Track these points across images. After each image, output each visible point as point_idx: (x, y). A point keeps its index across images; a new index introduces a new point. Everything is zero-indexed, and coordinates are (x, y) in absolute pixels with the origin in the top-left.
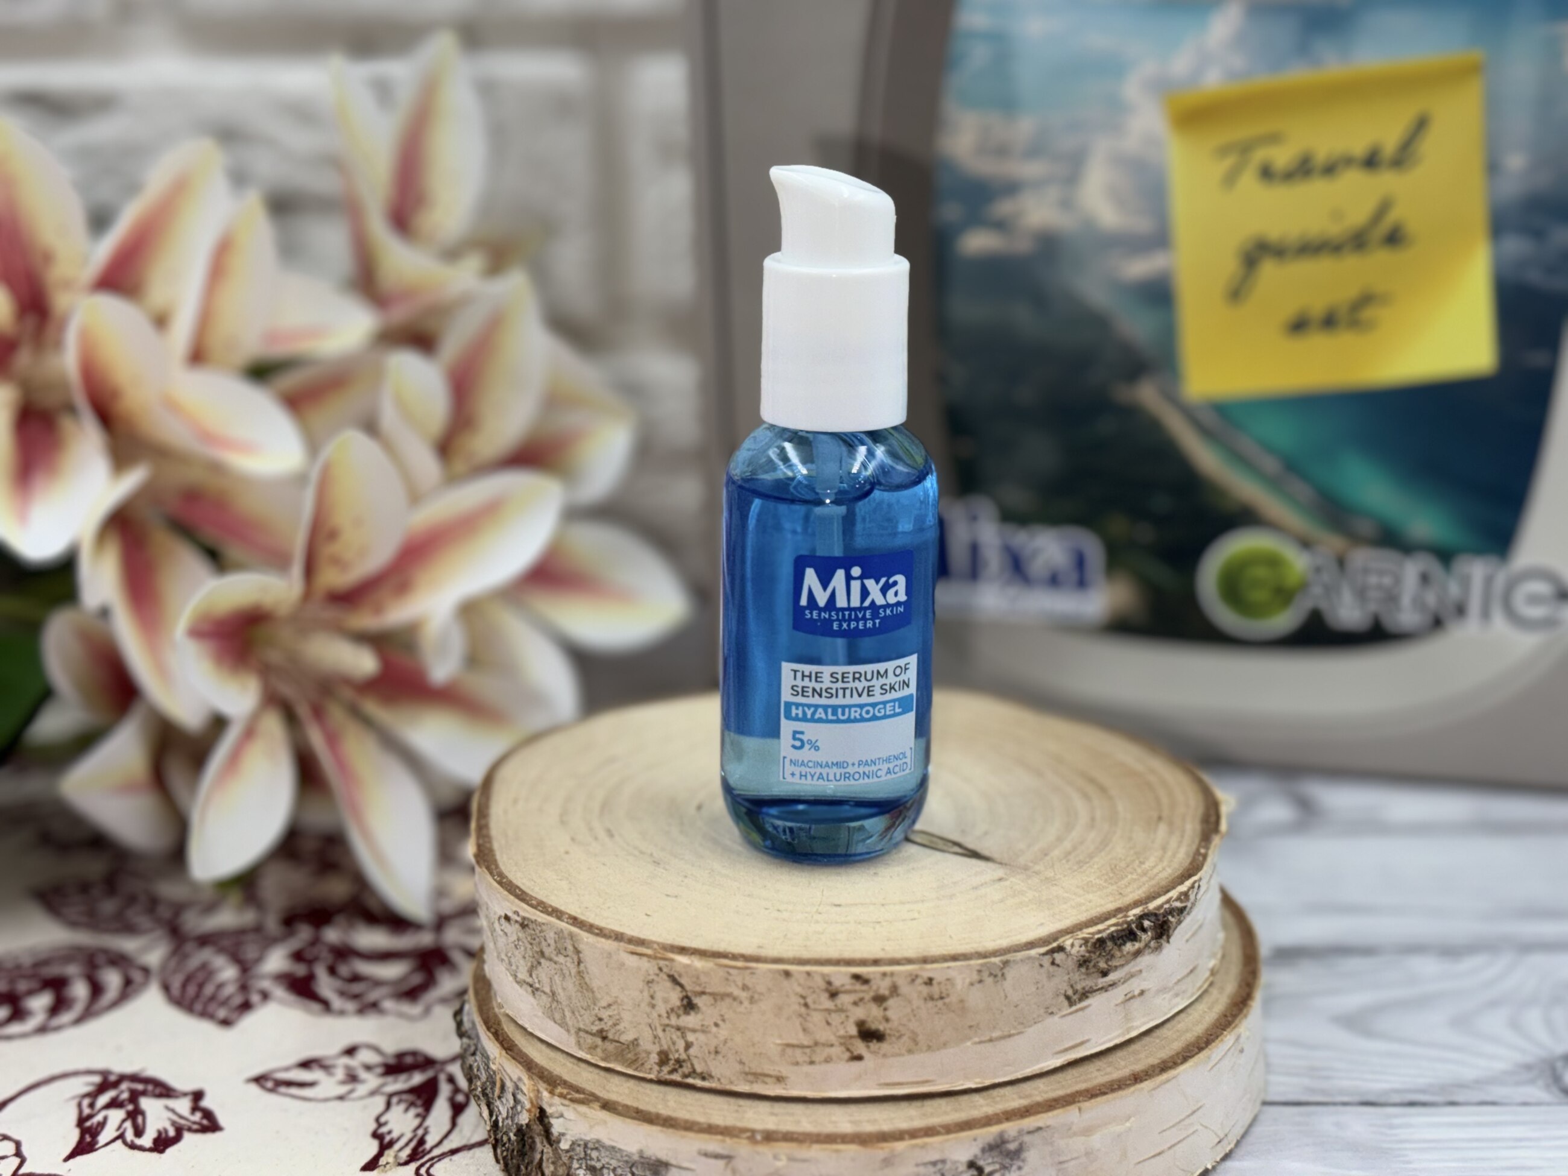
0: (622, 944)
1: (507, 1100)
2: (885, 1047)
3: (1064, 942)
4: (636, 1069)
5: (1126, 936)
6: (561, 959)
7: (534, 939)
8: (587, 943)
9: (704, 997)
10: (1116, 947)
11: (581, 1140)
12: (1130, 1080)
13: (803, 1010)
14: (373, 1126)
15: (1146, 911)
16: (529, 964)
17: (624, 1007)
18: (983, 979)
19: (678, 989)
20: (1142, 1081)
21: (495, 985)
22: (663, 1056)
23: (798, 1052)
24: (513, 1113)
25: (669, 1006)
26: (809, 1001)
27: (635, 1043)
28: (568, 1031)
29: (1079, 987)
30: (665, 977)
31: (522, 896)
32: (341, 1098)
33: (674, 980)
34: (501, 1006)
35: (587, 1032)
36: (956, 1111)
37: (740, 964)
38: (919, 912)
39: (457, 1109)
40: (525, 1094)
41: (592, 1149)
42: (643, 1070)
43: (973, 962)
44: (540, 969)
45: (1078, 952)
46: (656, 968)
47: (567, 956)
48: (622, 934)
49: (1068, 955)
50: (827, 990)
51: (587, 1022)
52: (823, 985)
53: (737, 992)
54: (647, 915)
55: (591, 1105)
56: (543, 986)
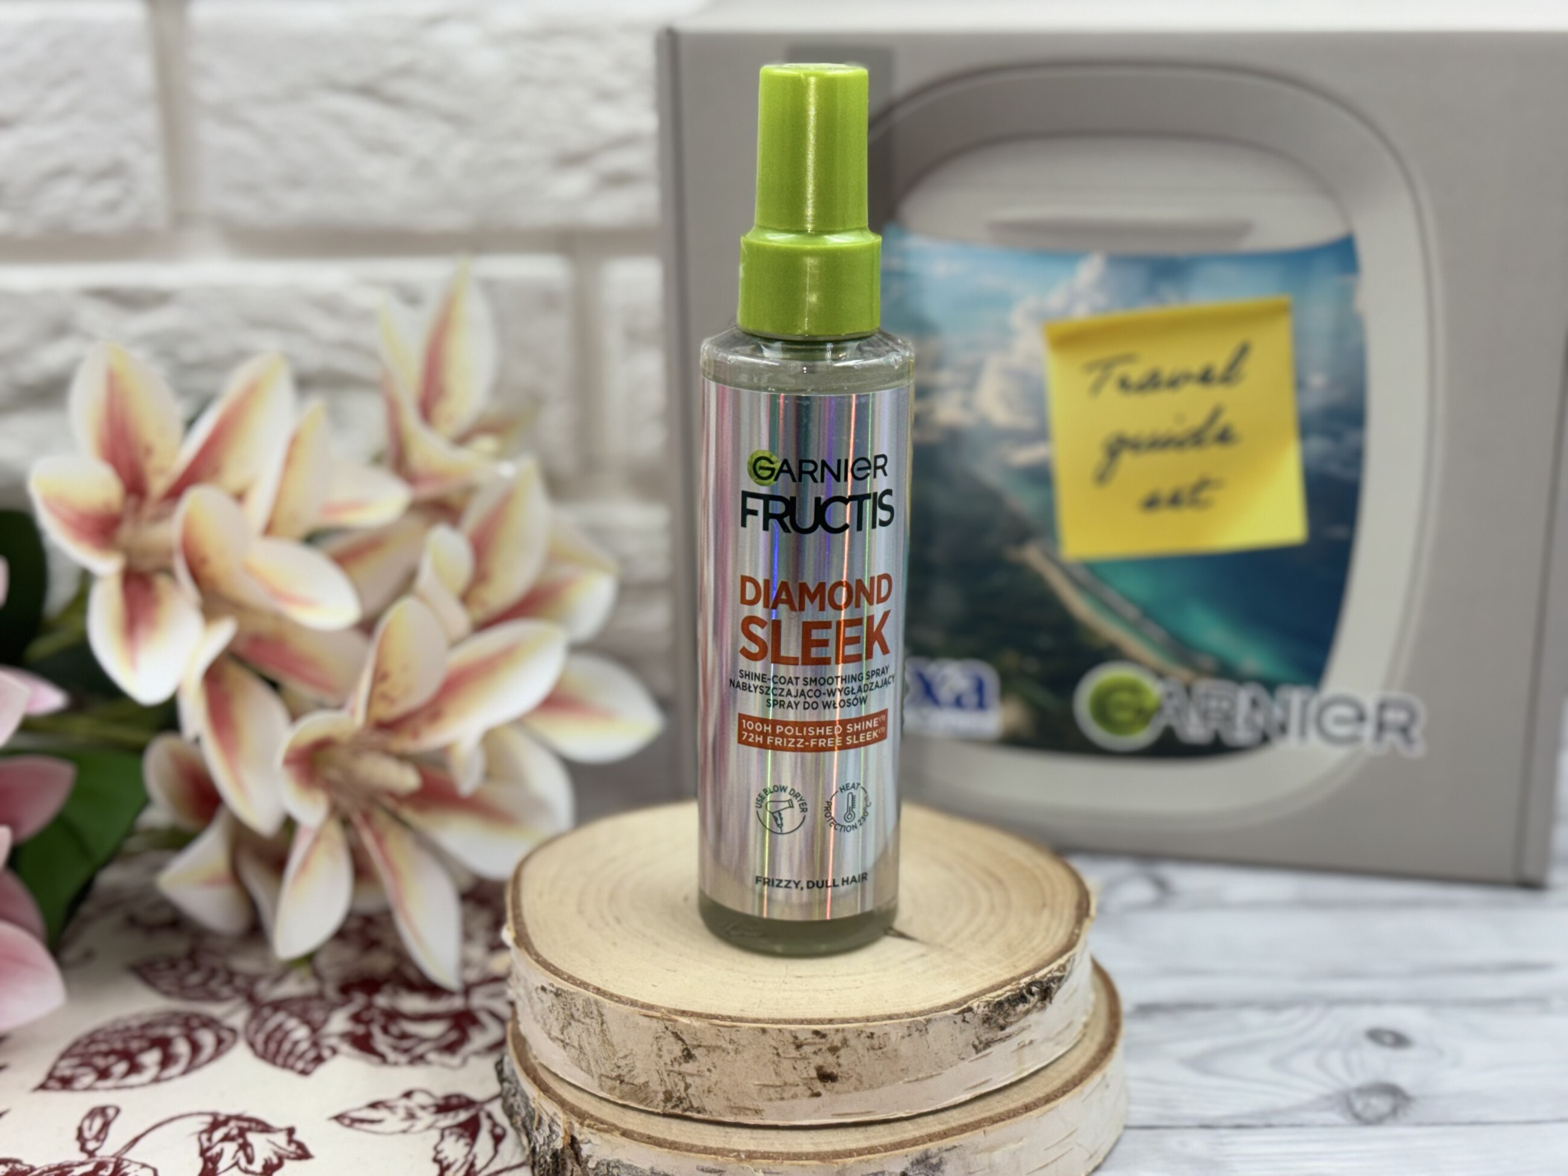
0: (637, 1008)
1: (543, 1131)
2: (837, 1086)
3: (972, 1004)
4: (646, 1105)
5: (1019, 999)
6: (588, 1021)
7: (566, 1005)
8: (610, 1008)
9: (700, 1049)
10: (1011, 1008)
11: (605, 1160)
12: (1022, 1109)
13: (776, 1058)
14: (432, 1154)
15: (1034, 979)
16: (561, 1025)
17: (638, 1057)
18: (911, 1033)
19: (680, 1043)
20: (1031, 1110)
21: (531, 1041)
22: (668, 1096)
23: (772, 1091)
24: (549, 1140)
25: (672, 1057)
26: (780, 1051)
27: (646, 1085)
28: (592, 1076)
29: (983, 1039)
30: (670, 1034)
31: (556, 972)
32: (404, 1132)
33: (677, 1036)
34: (535, 1057)
35: (608, 1077)
36: (892, 1134)
37: (728, 1023)
38: (862, 982)
39: (498, 1139)
40: (559, 1126)
41: (613, 1167)
42: (652, 1105)
43: (903, 1021)
44: (570, 1029)
45: (983, 1011)
46: (663, 1027)
47: (593, 1018)
48: (636, 1001)
49: (975, 1014)
50: (794, 1043)
51: (608, 1069)
52: (791, 1040)
53: (725, 1045)
54: (654, 986)
55: (613, 1133)
56: (572, 1042)
